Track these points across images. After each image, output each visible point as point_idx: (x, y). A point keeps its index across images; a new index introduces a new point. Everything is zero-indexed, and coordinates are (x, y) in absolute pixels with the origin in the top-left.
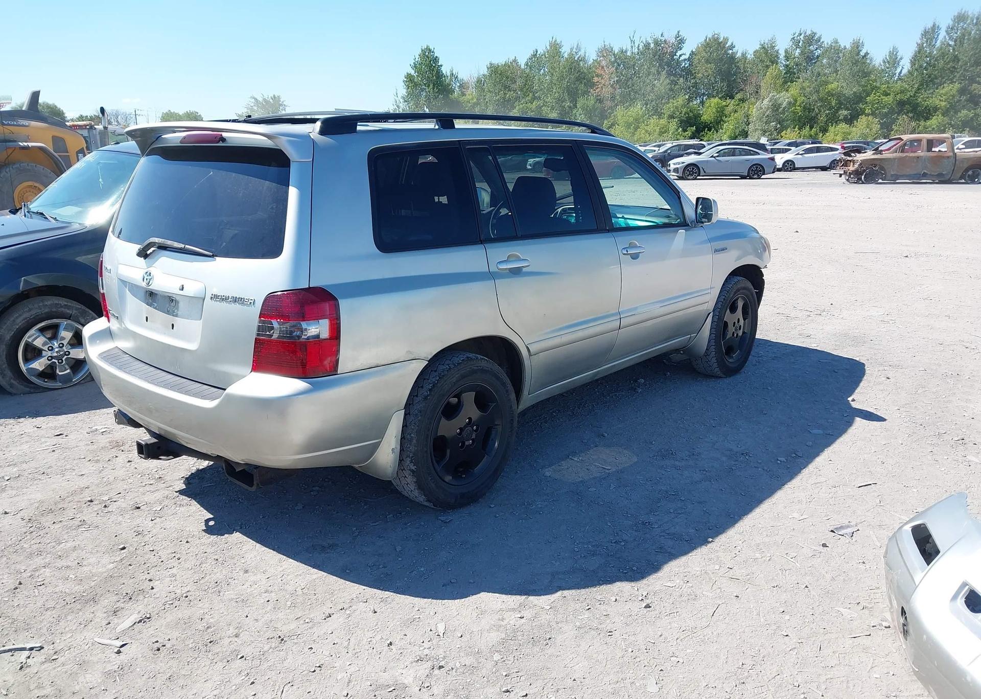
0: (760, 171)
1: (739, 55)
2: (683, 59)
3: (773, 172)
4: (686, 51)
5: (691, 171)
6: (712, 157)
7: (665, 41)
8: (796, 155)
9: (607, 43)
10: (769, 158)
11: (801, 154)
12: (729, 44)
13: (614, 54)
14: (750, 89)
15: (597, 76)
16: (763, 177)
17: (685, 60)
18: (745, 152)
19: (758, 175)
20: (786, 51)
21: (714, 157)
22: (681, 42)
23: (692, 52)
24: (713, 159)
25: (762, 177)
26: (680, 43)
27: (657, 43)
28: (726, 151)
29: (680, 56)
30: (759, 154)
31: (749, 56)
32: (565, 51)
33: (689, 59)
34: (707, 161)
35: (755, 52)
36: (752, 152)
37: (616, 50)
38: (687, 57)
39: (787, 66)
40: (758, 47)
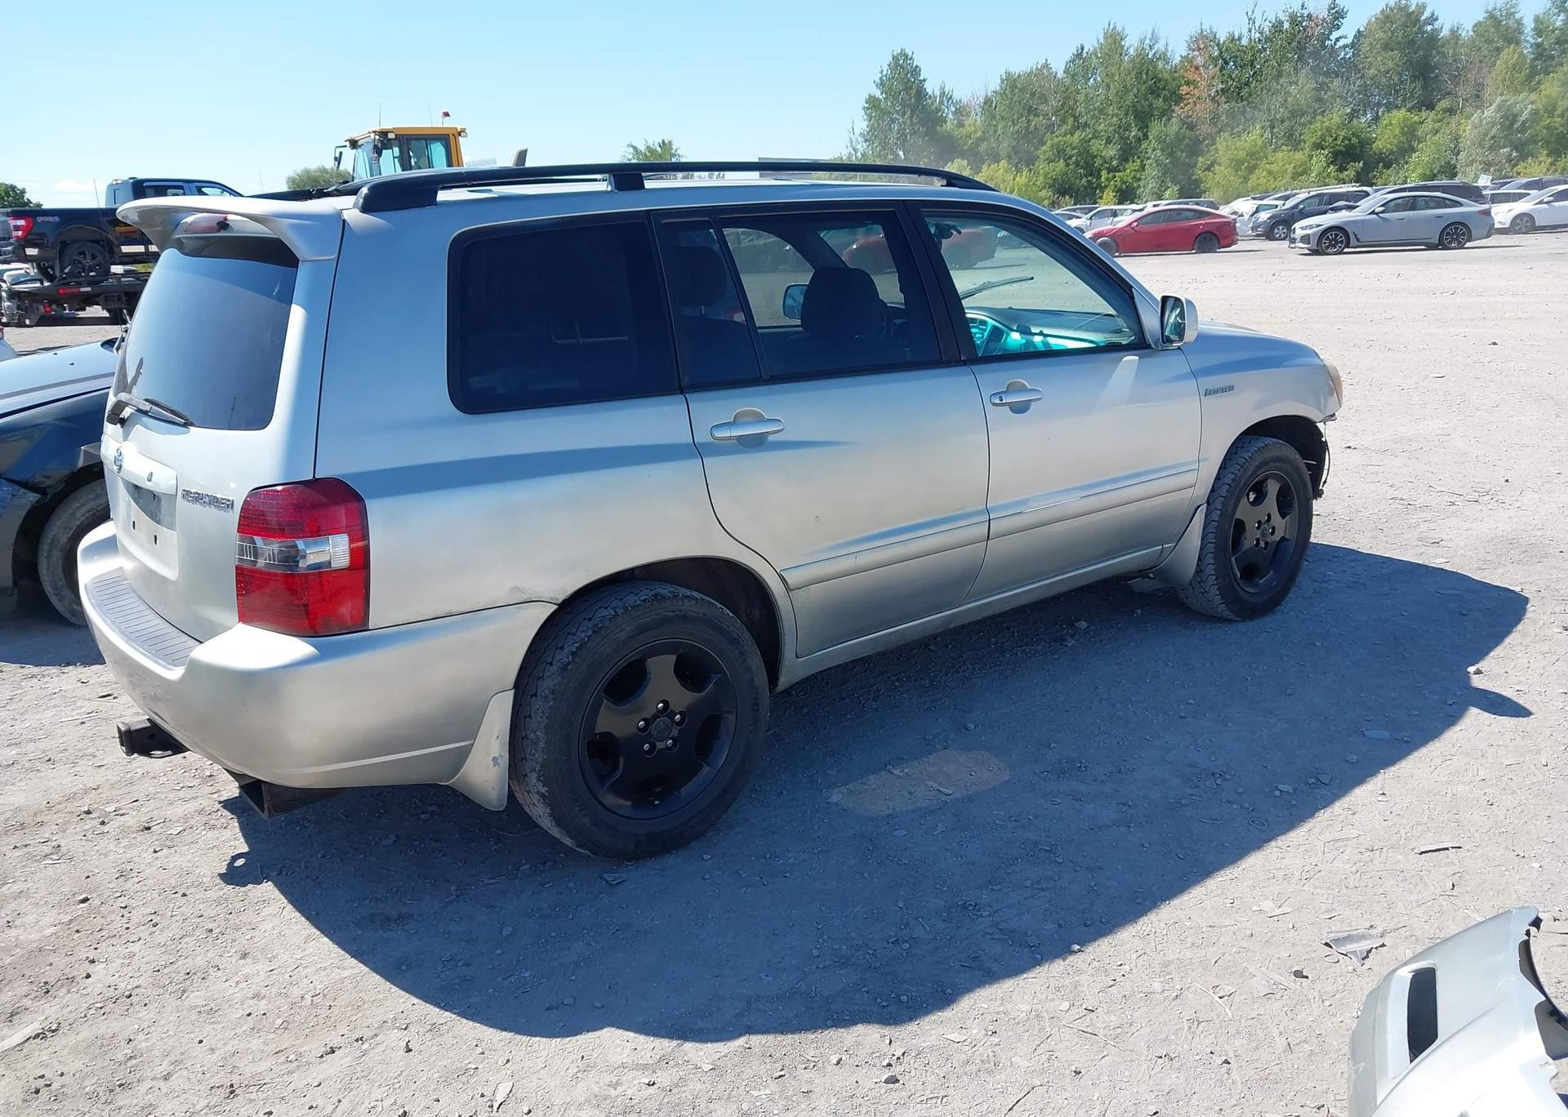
0: (1463, 234)
1: (1445, 32)
2: (1341, 45)
3: (1488, 236)
4: (1348, 30)
5: (1333, 239)
6: (1373, 213)
7: (1310, 16)
8: (1536, 204)
9: (1206, 27)
10: (1479, 211)
11: (1546, 203)
12: (1427, 14)
13: (1218, 45)
14: (1464, 91)
15: (1188, 83)
16: (1468, 245)
17: (1345, 47)
18: (1435, 201)
19: (1459, 243)
20: (1537, 20)
21: (1377, 214)
22: (1337, 16)
23: (1359, 31)
24: (1375, 216)
25: (1466, 246)
26: (1337, 18)
27: (1294, 20)
28: (1400, 201)
29: (1337, 40)
30: (1462, 205)
31: (1464, 34)
32: (1131, 43)
33: (1353, 45)
34: (1364, 220)
35: (1474, 26)
36: (1447, 202)
37: (1222, 37)
38: (1349, 41)
39: (1538, 45)
40: (1480, 16)
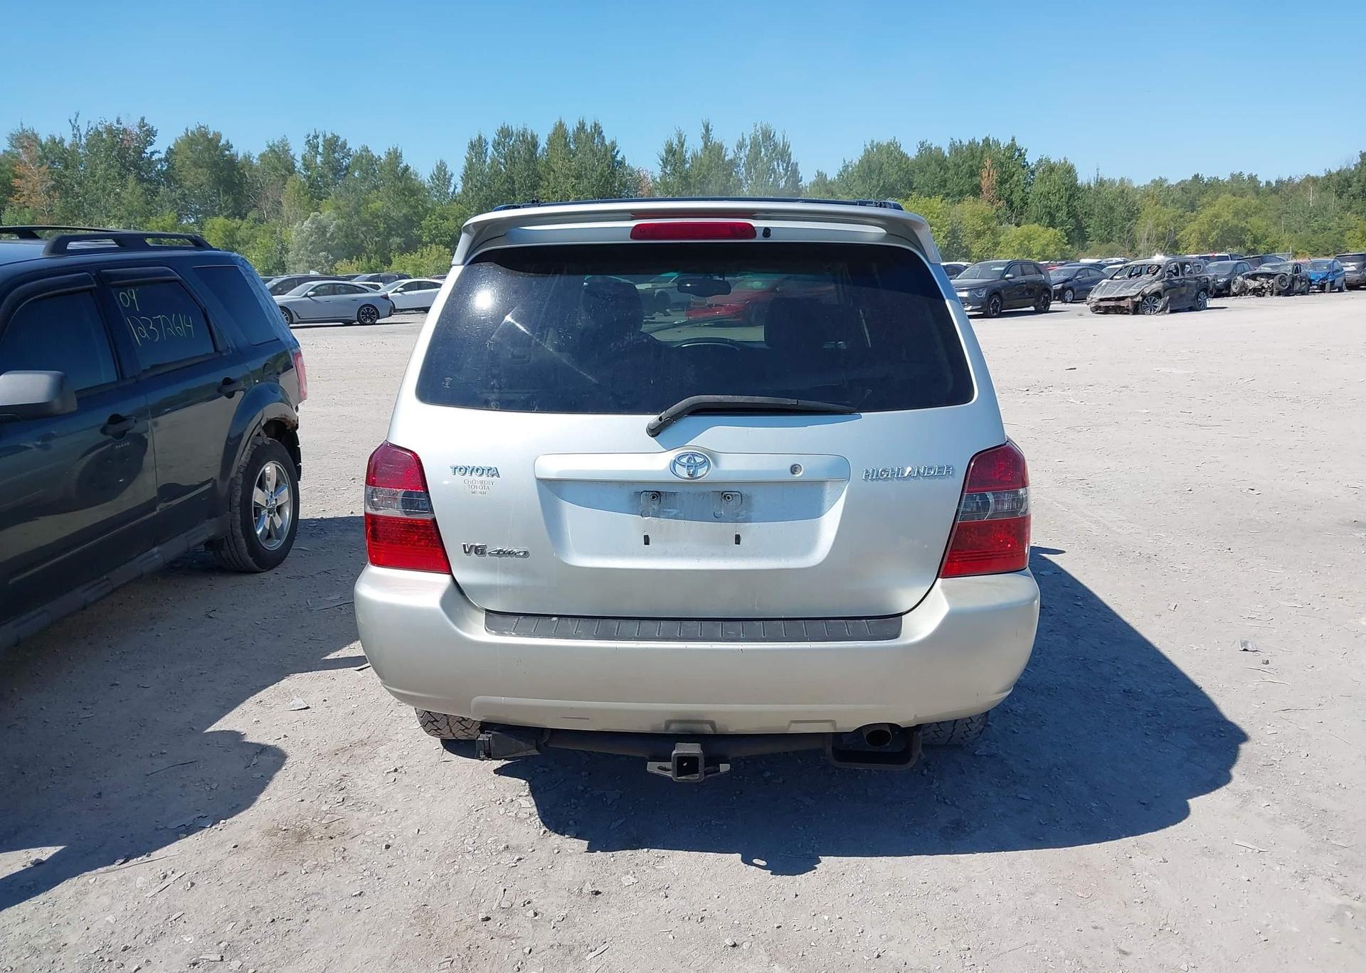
0: (373, 314)
1: (241, 156)
2: (157, 158)
3: (390, 315)
4: (160, 147)
6: (306, 296)
7: (125, 130)
8: (393, 292)
9: (26, 127)
10: (381, 297)
11: (400, 292)
12: (223, 142)
13: (41, 145)
14: (267, 206)
15: (16, 177)
16: (378, 321)
17: (160, 160)
18: (345, 288)
19: (372, 320)
20: (304, 158)
21: (309, 297)
22: (149, 134)
23: (169, 148)
24: (308, 298)
26: (148, 136)
27: (110, 130)
28: (323, 287)
29: (152, 153)
30: (368, 292)
31: (255, 161)
33: (166, 160)
34: (300, 301)
35: (260, 156)
36: (357, 289)
37: (44, 138)
38: (163, 156)
39: (309, 177)
40: (265, 149)
